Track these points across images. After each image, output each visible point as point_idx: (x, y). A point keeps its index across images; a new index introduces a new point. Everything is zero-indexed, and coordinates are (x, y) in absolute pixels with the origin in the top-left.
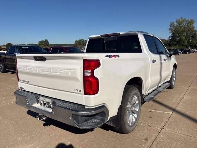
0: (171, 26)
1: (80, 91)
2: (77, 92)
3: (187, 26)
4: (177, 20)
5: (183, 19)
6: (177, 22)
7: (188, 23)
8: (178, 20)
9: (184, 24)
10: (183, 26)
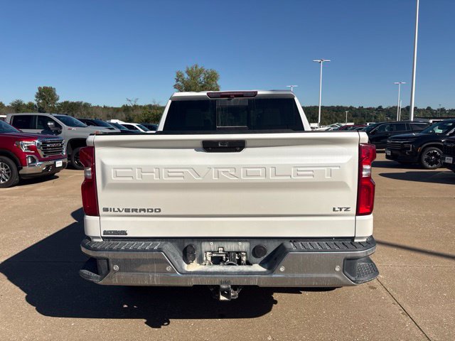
0: (178, 80)
1: (347, 209)
2: (339, 212)
3: (207, 83)
4: (188, 68)
5: (199, 68)
6: (188, 72)
7: (208, 78)
8: (190, 69)
9: (202, 79)
10: (200, 83)
